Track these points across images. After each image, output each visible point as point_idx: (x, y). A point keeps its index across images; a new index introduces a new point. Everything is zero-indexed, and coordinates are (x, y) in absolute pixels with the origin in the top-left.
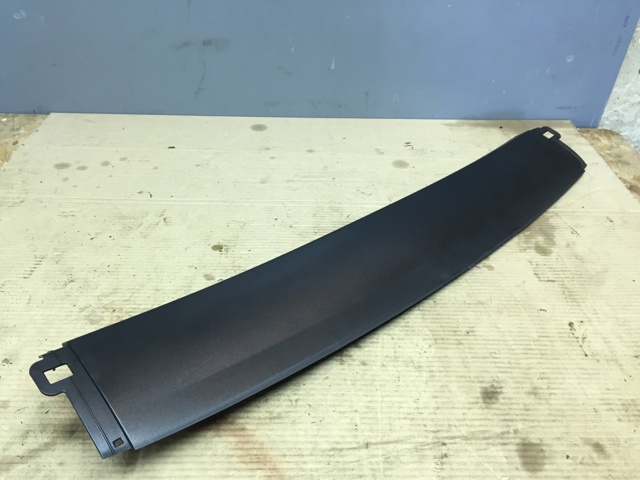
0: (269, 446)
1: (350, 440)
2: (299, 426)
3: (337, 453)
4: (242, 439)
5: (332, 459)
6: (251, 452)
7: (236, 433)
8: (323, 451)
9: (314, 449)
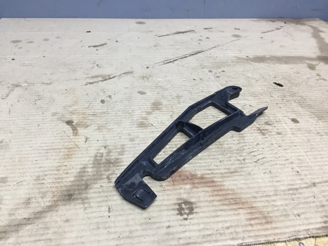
0: (239, 191)
1: (300, 182)
2: (255, 176)
3: (295, 192)
4: (216, 189)
5: (294, 196)
6: (227, 197)
7: (209, 185)
8: (283, 191)
9: (275, 190)
